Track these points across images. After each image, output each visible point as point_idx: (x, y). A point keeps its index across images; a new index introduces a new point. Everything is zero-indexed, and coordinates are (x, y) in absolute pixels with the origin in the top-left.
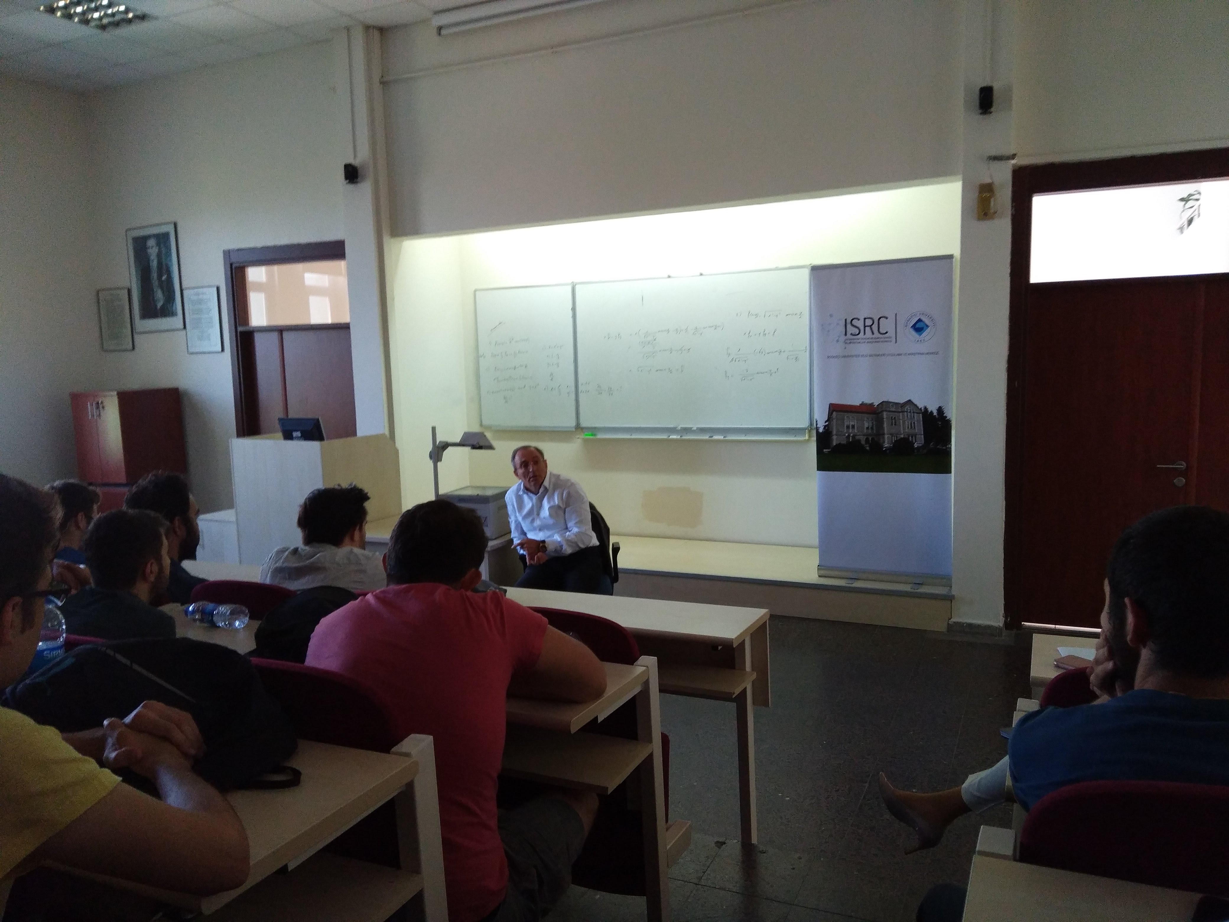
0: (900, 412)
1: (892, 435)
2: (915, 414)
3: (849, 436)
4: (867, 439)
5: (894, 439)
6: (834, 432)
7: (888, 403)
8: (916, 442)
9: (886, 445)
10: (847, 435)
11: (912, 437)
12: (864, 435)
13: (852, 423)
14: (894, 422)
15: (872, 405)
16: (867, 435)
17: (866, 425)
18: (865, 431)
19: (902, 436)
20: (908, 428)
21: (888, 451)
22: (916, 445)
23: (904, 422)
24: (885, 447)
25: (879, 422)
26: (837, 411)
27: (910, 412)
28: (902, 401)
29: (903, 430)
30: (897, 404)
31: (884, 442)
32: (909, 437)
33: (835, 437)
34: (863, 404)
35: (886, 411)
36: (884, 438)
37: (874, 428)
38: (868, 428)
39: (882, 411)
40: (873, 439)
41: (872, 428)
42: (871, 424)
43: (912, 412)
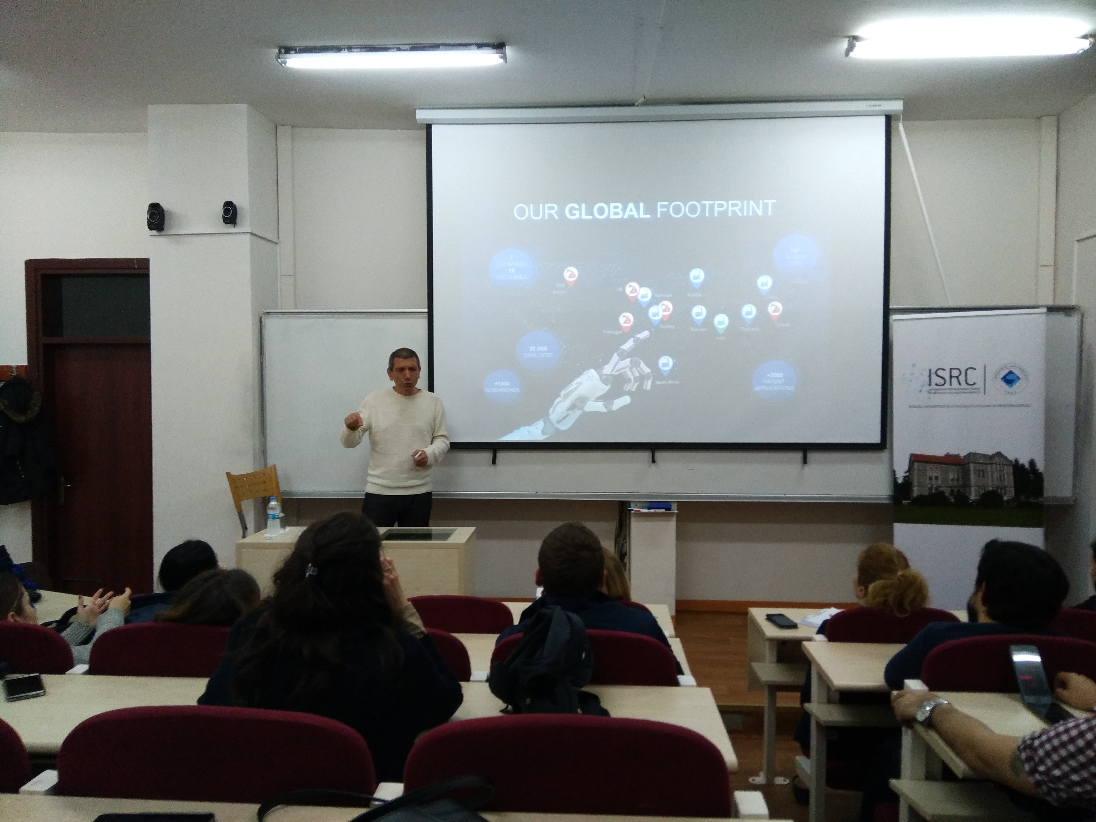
0: (987, 464)
1: (979, 487)
2: (1005, 466)
3: (931, 489)
4: (952, 491)
5: (982, 491)
6: (915, 483)
7: (975, 454)
8: (1005, 494)
9: (973, 497)
10: (929, 486)
11: (1001, 490)
12: (948, 487)
13: (935, 474)
14: (981, 473)
15: (958, 456)
16: (951, 487)
17: (951, 476)
18: (950, 483)
19: (990, 489)
20: (997, 479)
21: (975, 504)
22: (1005, 498)
23: (992, 474)
24: (972, 500)
25: (966, 473)
26: (918, 462)
27: (999, 464)
28: (991, 452)
29: (991, 483)
30: (984, 456)
31: (970, 494)
32: (998, 489)
33: (915, 489)
34: (948, 456)
35: (973, 463)
36: (970, 490)
37: (960, 479)
38: (953, 480)
39: (969, 463)
40: (958, 491)
41: (958, 480)
42: (956, 477)
43: (1001, 464)
